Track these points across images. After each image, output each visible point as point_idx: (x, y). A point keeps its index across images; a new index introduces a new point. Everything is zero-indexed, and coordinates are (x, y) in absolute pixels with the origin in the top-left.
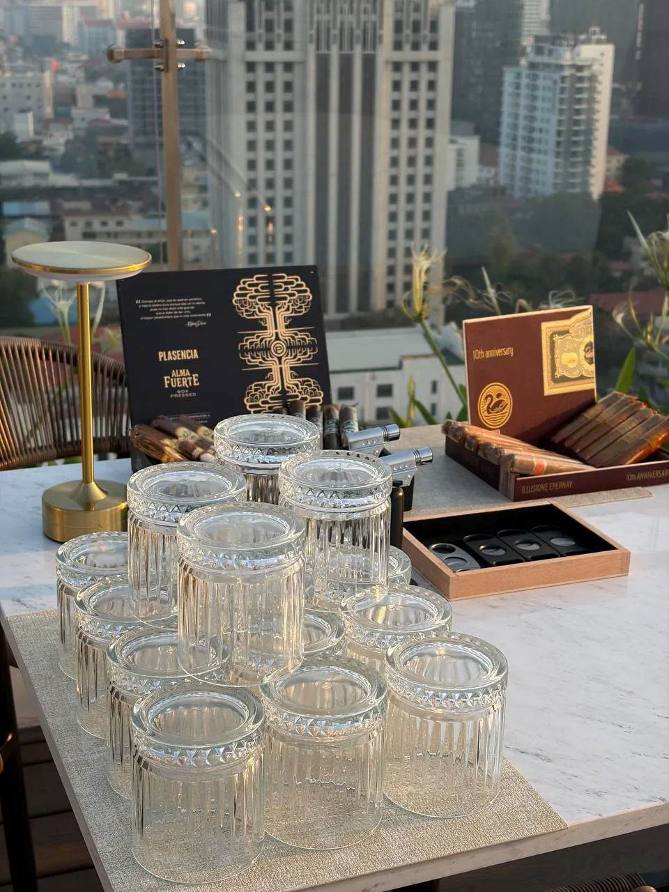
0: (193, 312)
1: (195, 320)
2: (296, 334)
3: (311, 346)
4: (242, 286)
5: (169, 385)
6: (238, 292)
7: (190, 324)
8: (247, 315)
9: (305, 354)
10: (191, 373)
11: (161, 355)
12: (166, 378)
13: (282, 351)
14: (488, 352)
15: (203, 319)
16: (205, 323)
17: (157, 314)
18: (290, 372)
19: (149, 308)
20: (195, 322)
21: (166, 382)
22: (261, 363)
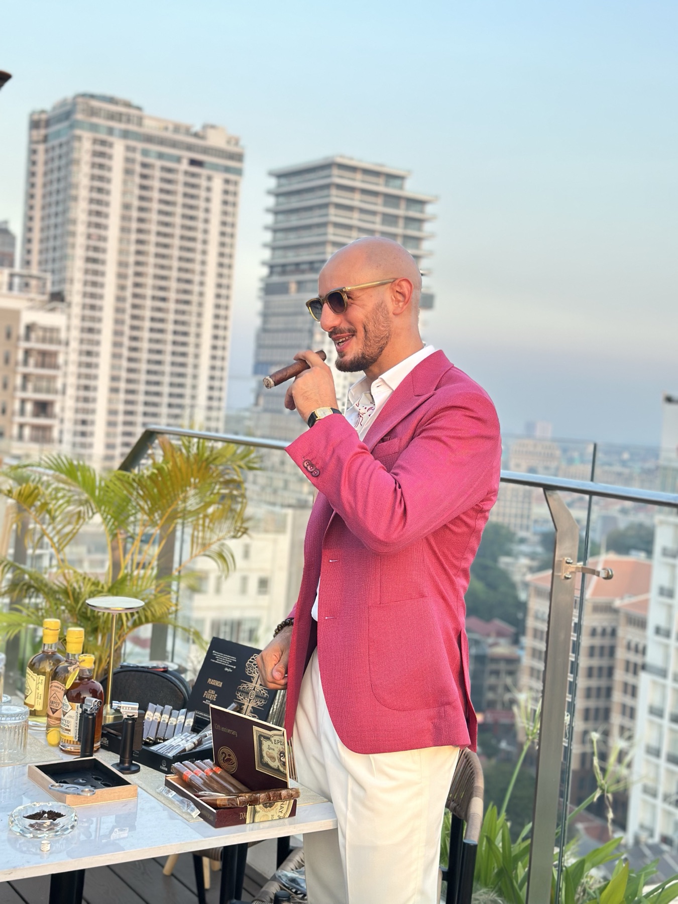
0: (230, 664)
1: (228, 668)
2: (262, 690)
3: (265, 699)
4: (253, 657)
5: (205, 696)
6: (251, 660)
7: (226, 669)
8: (249, 673)
9: (261, 702)
10: (216, 693)
11: (210, 680)
12: (206, 692)
13: (253, 697)
14: (223, 728)
15: (232, 668)
16: (231, 671)
17: (218, 660)
18: (251, 709)
19: (216, 656)
20: (228, 669)
21: (205, 694)
22: (242, 699)
